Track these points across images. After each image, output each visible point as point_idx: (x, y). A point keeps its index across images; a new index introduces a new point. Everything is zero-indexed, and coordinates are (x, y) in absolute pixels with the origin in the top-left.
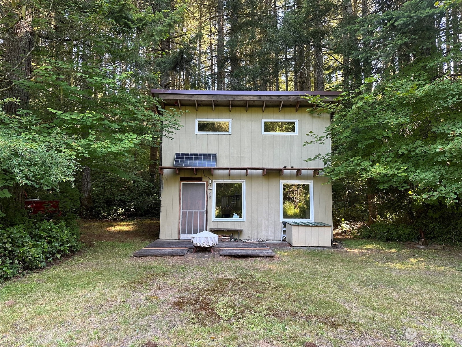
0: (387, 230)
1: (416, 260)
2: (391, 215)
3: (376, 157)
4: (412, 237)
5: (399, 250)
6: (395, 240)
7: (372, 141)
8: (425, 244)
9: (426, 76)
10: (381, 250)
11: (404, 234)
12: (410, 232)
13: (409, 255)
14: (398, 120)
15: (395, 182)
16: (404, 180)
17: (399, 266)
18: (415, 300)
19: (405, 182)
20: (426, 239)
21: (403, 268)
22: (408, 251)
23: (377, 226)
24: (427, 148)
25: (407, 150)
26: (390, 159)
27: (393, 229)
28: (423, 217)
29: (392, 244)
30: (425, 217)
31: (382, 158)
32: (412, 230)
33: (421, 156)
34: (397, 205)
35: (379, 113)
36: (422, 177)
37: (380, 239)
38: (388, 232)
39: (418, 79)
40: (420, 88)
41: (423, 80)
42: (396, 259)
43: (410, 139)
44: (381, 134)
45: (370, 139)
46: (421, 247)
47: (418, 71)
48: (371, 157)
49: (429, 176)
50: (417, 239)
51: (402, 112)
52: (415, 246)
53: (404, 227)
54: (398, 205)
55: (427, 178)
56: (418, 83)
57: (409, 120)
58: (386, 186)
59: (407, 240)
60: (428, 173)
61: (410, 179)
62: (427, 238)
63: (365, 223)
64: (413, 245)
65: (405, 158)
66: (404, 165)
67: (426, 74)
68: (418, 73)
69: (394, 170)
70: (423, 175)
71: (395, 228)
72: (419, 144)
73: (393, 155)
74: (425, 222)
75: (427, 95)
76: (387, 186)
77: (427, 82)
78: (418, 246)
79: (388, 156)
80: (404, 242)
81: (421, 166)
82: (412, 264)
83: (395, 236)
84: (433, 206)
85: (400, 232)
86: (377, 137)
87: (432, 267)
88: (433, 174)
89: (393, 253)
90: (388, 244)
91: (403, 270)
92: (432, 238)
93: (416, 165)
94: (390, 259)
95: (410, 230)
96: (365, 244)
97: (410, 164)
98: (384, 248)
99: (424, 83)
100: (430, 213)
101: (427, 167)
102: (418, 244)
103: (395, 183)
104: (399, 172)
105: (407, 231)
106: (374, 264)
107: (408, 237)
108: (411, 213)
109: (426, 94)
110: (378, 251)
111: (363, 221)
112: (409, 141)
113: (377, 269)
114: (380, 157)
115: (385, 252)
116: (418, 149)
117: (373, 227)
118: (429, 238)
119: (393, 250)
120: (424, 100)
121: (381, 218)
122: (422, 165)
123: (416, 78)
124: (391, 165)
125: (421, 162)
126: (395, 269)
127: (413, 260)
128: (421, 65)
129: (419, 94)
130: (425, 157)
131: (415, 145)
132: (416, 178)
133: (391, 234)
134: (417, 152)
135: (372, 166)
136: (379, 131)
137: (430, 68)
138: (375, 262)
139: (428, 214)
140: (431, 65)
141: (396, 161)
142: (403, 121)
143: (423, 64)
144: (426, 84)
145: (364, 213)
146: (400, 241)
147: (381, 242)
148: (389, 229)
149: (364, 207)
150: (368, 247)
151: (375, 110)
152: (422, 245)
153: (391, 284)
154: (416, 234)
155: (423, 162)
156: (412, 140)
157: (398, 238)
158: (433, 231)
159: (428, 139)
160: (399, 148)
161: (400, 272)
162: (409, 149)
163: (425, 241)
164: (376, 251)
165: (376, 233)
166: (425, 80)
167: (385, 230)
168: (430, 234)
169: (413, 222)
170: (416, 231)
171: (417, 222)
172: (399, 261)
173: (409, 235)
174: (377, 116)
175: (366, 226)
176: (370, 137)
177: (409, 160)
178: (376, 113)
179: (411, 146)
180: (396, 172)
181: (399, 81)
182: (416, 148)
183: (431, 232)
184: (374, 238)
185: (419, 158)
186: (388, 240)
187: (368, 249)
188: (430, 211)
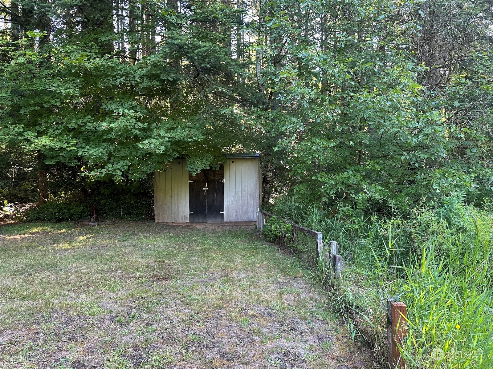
0: (59, 210)
1: (85, 237)
2: (65, 193)
3: (43, 128)
4: (84, 215)
5: (69, 230)
6: (68, 220)
7: (39, 108)
8: (97, 220)
9: (98, 49)
10: (49, 232)
11: (76, 212)
12: (83, 210)
13: (79, 233)
14: (67, 91)
15: (65, 157)
16: (74, 155)
17: (66, 246)
18: (73, 278)
19: (75, 158)
20: (98, 216)
21: (69, 247)
22: (78, 230)
23: (47, 206)
24: (96, 124)
25: (77, 124)
26: (59, 131)
27: (65, 208)
28: (96, 194)
29: (64, 224)
30: (97, 194)
31: (50, 130)
32: (85, 207)
33: (92, 132)
34: (68, 182)
35: (46, 77)
36: (91, 152)
37: (50, 220)
38: (59, 211)
39: (89, 51)
40: (90, 60)
41: (95, 53)
42: (64, 239)
43: (82, 113)
44: (49, 102)
45: (35, 105)
46: (92, 224)
47: (90, 42)
48: (37, 128)
49: (97, 152)
50: (89, 217)
51: (72, 82)
52: (87, 223)
53: (77, 206)
54: (71, 183)
55: (95, 154)
56: (89, 54)
57: (78, 92)
58: (53, 162)
59: (80, 218)
60: (97, 149)
61: (79, 154)
62: (98, 214)
63: (35, 205)
64: (85, 223)
65: (76, 132)
66: (74, 139)
67: (97, 47)
68: (90, 44)
69: (63, 143)
70: (92, 151)
71: (67, 207)
72: (89, 120)
73: (63, 128)
74: (97, 199)
75: (97, 69)
76: (56, 162)
77: (99, 56)
78: (90, 223)
79: (57, 127)
80: (76, 221)
81: (91, 142)
82: (80, 242)
83: (67, 216)
84: (105, 182)
85: (72, 211)
86: (44, 105)
87: (99, 242)
88: (101, 150)
89: (62, 233)
90: (59, 225)
91: (69, 249)
92: (104, 214)
93: (87, 141)
94: (57, 240)
95: (83, 208)
96: (31, 227)
97: (81, 139)
98: (52, 230)
99: (95, 56)
100: (103, 190)
101: (97, 144)
102: (90, 221)
103: (64, 159)
104: (68, 146)
105: (80, 209)
106: (37, 248)
107: (81, 215)
108: (84, 191)
109: (96, 67)
110: (45, 233)
111: (33, 201)
112: (80, 115)
113: (39, 253)
114: (47, 128)
115: (53, 234)
116: (88, 124)
117: (43, 208)
118: (100, 214)
119: (62, 231)
120: (94, 73)
121: (55, 197)
122: (93, 141)
123: (88, 49)
124: (60, 137)
125: (92, 138)
126: (60, 250)
127: (81, 238)
128: (93, 36)
129: (89, 66)
130: (96, 134)
131: (85, 120)
132: (85, 154)
133: (63, 214)
134: (87, 127)
135: (37, 137)
136: (47, 98)
137: (101, 42)
138: (39, 246)
139: (100, 191)
140: (102, 39)
141: (66, 134)
142: (72, 92)
143: (95, 36)
144: (97, 57)
145: (35, 193)
146: (72, 220)
147: (51, 224)
148: (61, 208)
149: (33, 186)
150: (34, 230)
151: (42, 73)
152: (94, 222)
153: (52, 267)
154: (89, 211)
155: (94, 138)
156: (83, 113)
157: (69, 217)
158: (104, 207)
159: (100, 115)
160: (69, 121)
161: (65, 253)
162: (79, 123)
163: (97, 217)
164: (43, 234)
165: (46, 214)
166: (96, 53)
167: (56, 210)
168: (102, 210)
169: (86, 200)
170: (89, 209)
171: (90, 199)
172: (67, 241)
173: (82, 212)
174: (43, 80)
175: (35, 207)
176: (35, 103)
177: (80, 135)
178: (43, 76)
179: (81, 120)
180: (65, 146)
181: (68, 46)
182: (86, 124)
183: (103, 209)
184: (43, 220)
185: (90, 133)
186: (59, 220)
187: (33, 234)
188: (102, 188)
